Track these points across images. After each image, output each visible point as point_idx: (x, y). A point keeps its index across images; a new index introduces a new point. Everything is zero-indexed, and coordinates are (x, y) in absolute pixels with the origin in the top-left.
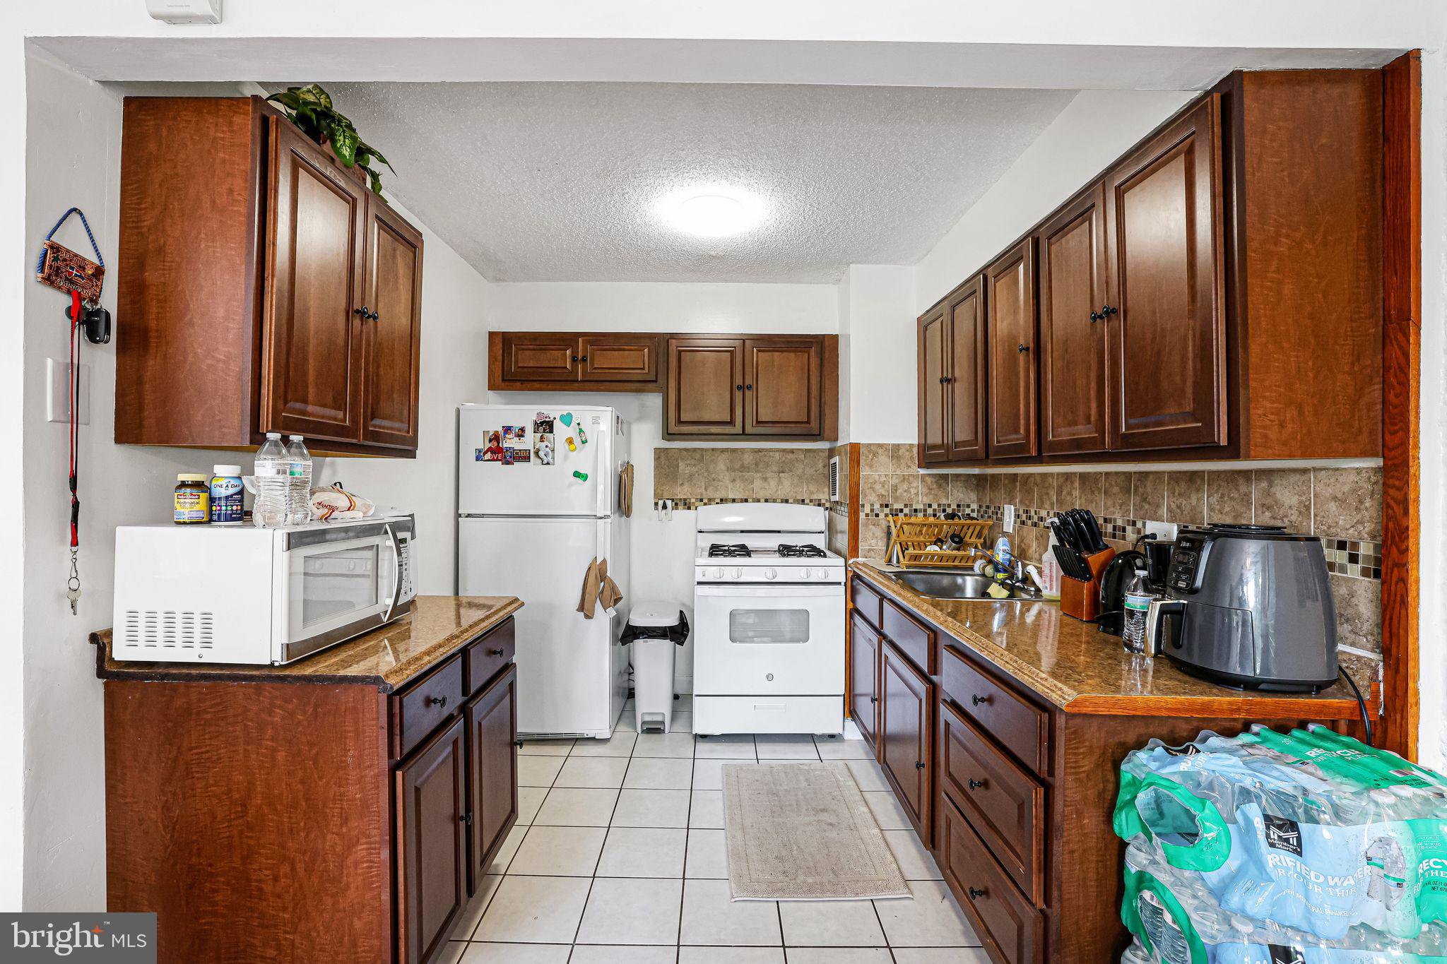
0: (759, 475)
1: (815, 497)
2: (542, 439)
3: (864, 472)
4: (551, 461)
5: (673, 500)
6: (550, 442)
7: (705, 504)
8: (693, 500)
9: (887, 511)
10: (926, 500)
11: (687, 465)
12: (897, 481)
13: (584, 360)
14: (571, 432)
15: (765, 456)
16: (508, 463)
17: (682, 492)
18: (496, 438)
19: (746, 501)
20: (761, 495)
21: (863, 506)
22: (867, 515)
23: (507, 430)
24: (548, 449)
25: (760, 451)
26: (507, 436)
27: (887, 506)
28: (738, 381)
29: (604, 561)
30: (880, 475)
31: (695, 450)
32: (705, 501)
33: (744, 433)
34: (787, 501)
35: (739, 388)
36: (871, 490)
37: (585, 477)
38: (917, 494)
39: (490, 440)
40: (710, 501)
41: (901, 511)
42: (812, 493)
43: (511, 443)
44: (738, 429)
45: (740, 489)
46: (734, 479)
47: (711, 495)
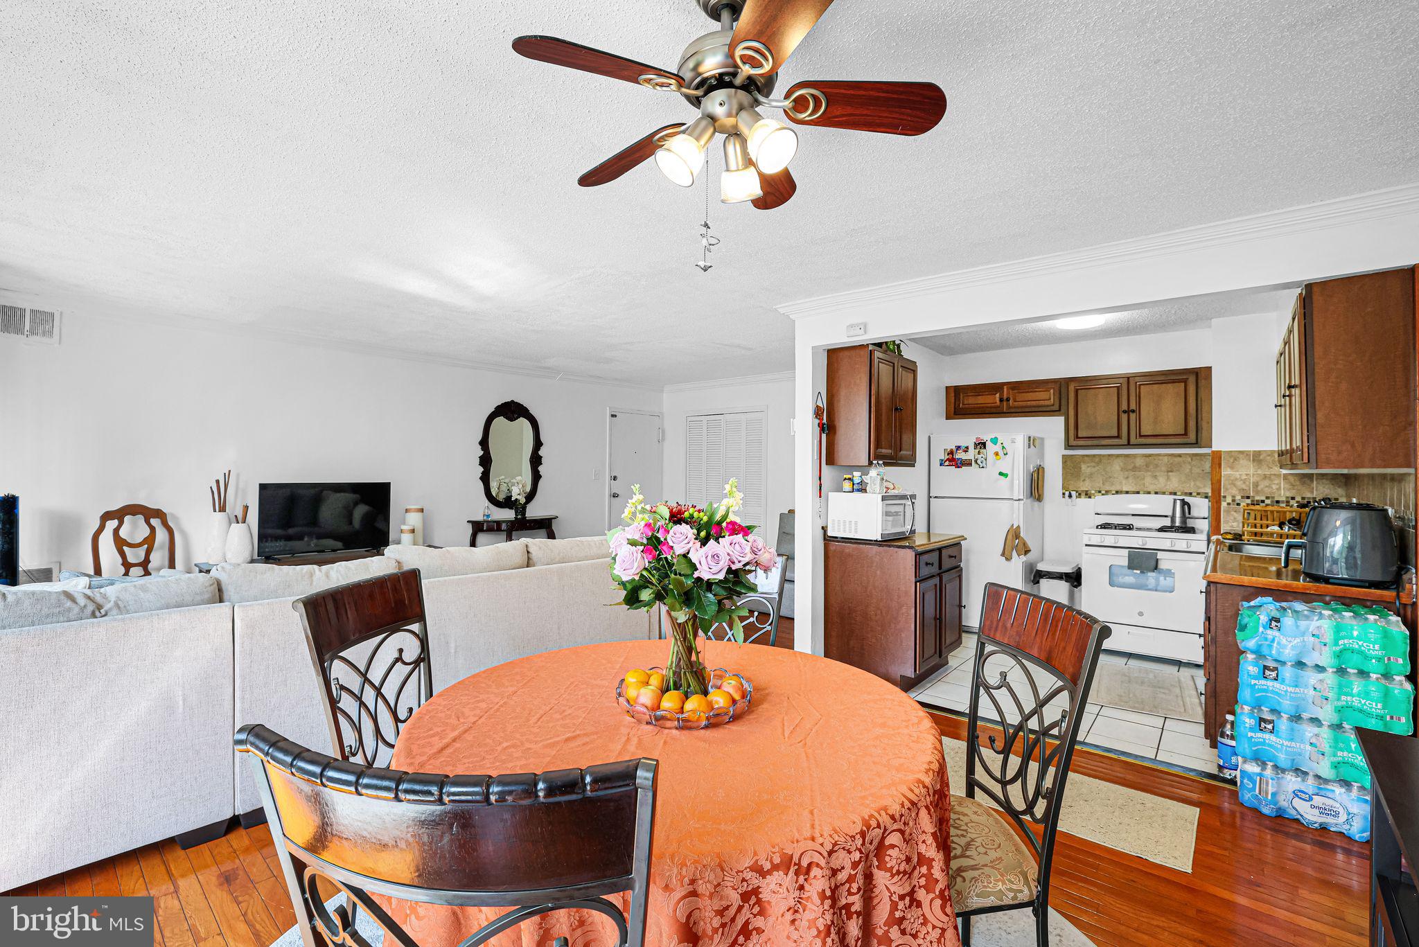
0: (1150, 473)
2: (979, 453)
3: (1226, 472)
4: (985, 465)
5: (1077, 492)
6: (984, 455)
7: (1103, 495)
8: (1093, 492)
9: (1249, 501)
10: (1289, 494)
11: (1088, 467)
12: (1258, 479)
13: (1008, 399)
14: (997, 448)
15: (1155, 460)
16: (959, 467)
17: (1084, 486)
18: (951, 453)
19: (1138, 493)
20: (1151, 488)
21: (1225, 497)
22: (1229, 504)
23: (958, 448)
24: (983, 459)
25: (1150, 455)
26: (958, 452)
27: (1248, 498)
28: (1124, 407)
29: (1019, 527)
30: (1240, 475)
31: (1094, 456)
32: (1103, 492)
33: (1129, 444)
35: (1125, 412)
36: (1232, 486)
37: (1006, 475)
38: (1279, 489)
39: (948, 454)
40: (1107, 492)
41: (1263, 501)
42: (1199, 488)
43: (960, 455)
44: (1124, 441)
45: (1133, 484)
46: (1127, 478)
47: (1108, 489)
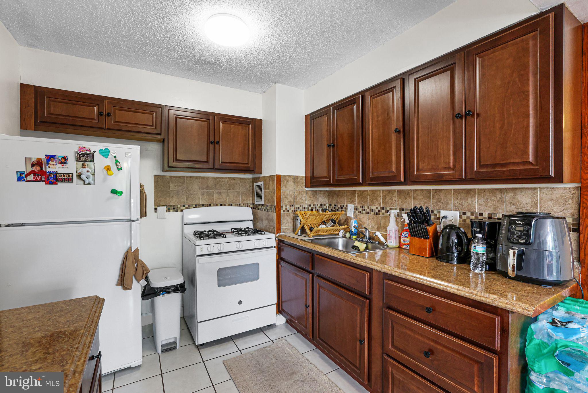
0: (217, 191)
1: (245, 202)
2: (83, 166)
3: (283, 189)
4: (92, 182)
5: (167, 206)
6: (91, 168)
7: (187, 208)
8: (179, 206)
9: (293, 209)
10: (309, 203)
11: (176, 186)
12: (297, 194)
13: (109, 115)
14: (109, 162)
15: (220, 181)
16: (51, 183)
17: (173, 202)
18: (39, 163)
19: (210, 205)
20: (218, 202)
21: (282, 206)
22: (284, 211)
23: (50, 158)
24: (89, 174)
25: (217, 178)
26: (50, 162)
27: (292, 206)
28: (211, 139)
29: (137, 250)
30: (290, 191)
31: (180, 177)
32: (187, 206)
33: (214, 169)
34: (231, 205)
35: (212, 143)
36: (286, 199)
37: (121, 193)
38: (305, 200)
39: (32, 166)
40: (189, 207)
41: (299, 208)
42: (244, 200)
43: (54, 167)
44: (211, 166)
45: (207, 199)
46: (203, 194)
47: (190, 203)
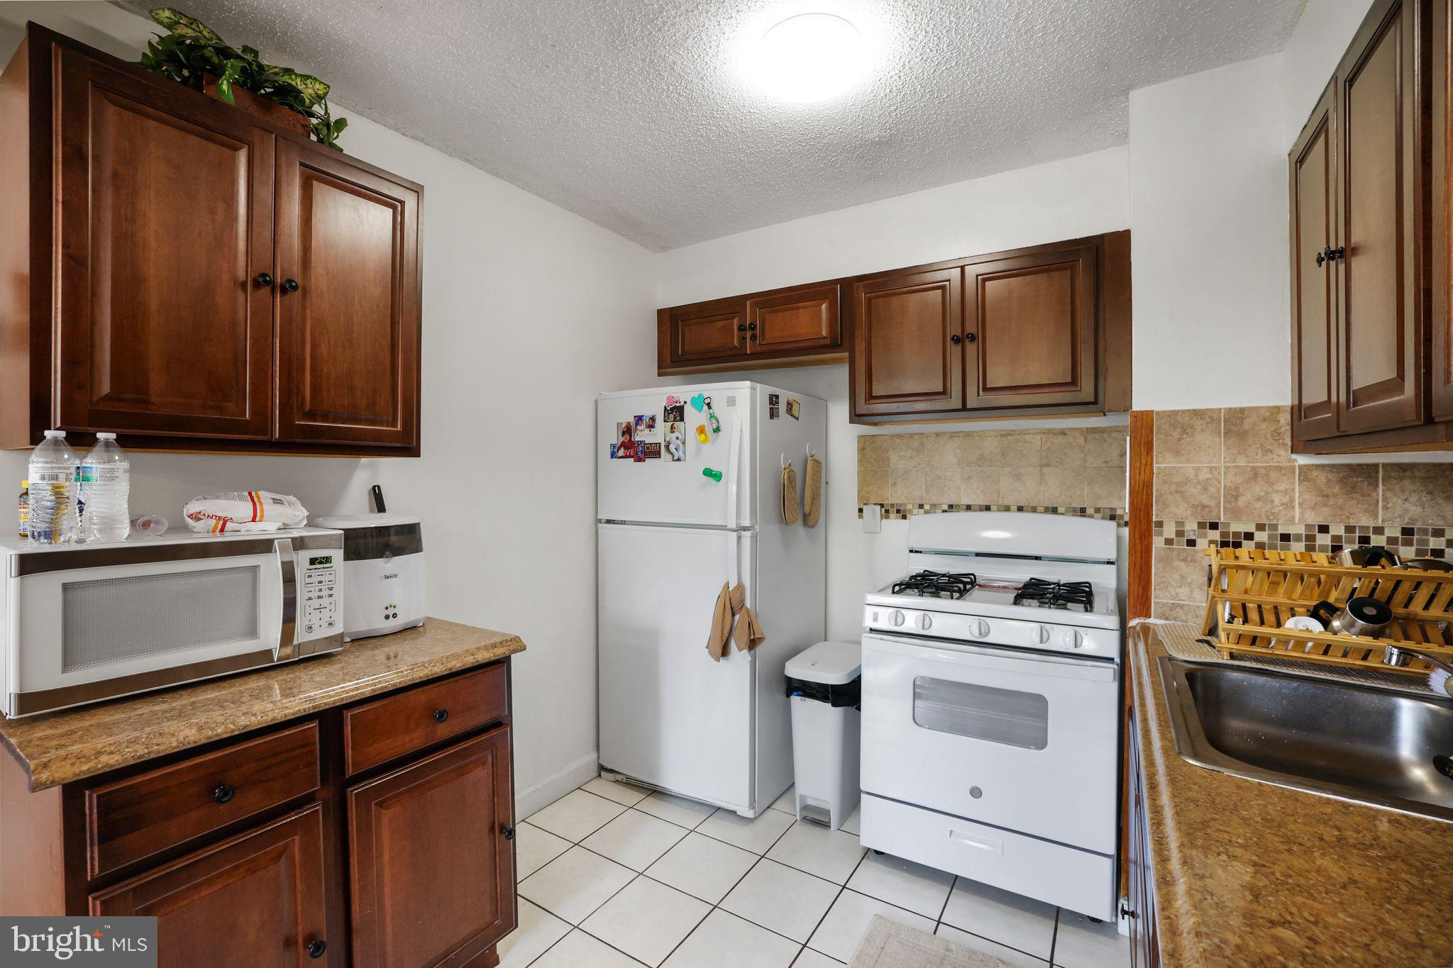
0: (1007, 470)
1: (1103, 504)
2: (672, 429)
3: (1163, 463)
4: (682, 456)
5: (882, 506)
6: (680, 433)
7: (927, 512)
8: (910, 506)
9: (1215, 535)
10: (1314, 519)
11: (902, 458)
12: (1239, 479)
13: (753, 328)
14: (703, 417)
15: (1018, 441)
16: (639, 460)
17: (895, 495)
18: (628, 431)
19: (988, 508)
20: (1010, 501)
21: (1160, 524)
22: (1169, 542)
24: (678, 442)
25: (1009, 433)
26: (639, 427)
27: (1214, 526)
28: (955, 331)
29: (740, 587)
30: (1197, 469)
31: (912, 435)
32: (927, 507)
33: (964, 408)
34: (1054, 511)
35: (956, 340)
36: (1178, 497)
37: (717, 475)
38: (1289, 506)
39: (623, 434)
40: (934, 507)
41: (1249, 536)
42: (1098, 497)
43: (643, 435)
44: (955, 402)
45: (979, 492)
46: (969, 478)
47: (935, 500)
